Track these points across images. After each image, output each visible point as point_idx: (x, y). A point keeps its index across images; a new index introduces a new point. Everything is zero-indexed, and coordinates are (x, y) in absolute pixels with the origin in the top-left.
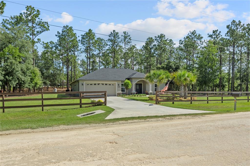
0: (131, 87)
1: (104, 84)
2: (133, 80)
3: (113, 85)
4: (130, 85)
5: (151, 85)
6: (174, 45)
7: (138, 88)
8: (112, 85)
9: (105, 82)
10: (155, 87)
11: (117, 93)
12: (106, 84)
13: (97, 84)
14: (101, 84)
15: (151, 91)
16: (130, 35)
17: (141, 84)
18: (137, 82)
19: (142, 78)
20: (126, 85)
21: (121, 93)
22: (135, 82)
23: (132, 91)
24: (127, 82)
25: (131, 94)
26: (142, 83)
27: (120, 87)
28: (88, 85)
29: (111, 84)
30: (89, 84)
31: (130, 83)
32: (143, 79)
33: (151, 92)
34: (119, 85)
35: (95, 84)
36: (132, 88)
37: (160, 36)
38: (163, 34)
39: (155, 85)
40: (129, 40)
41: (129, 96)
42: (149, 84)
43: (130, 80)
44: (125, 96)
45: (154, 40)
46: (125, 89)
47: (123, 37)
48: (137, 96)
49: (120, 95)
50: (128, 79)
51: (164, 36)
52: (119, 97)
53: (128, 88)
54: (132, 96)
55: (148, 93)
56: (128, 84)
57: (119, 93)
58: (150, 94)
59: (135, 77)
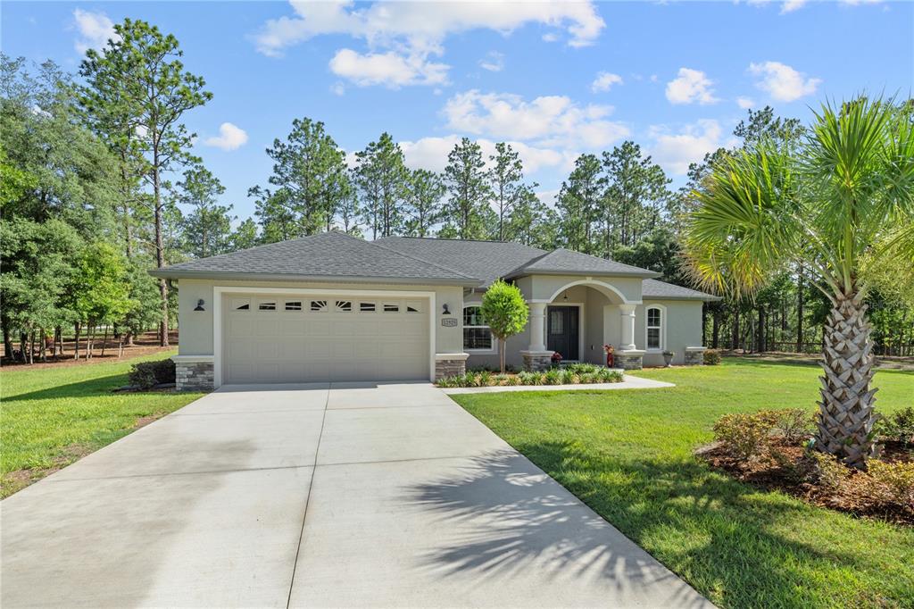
0: (525, 321)
1: (356, 306)
2: (536, 283)
3: (410, 309)
4: (518, 311)
5: (633, 315)
6: (667, 185)
7: (558, 327)
8: (403, 309)
9: (357, 294)
10: (650, 325)
11: (438, 364)
12: (367, 307)
13: (306, 306)
14: (331, 303)
15: (633, 345)
16: (517, 154)
17: (577, 309)
18: (556, 300)
19: (583, 275)
20: (497, 315)
21: (459, 362)
22: (547, 295)
23: (531, 347)
24: (499, 296)
25: (527, 364)
26: (582, 306)
27: (454, 323)
28: (246, 307)
29: (395, 304)
30: (254, 306)
31: (518, 300)
32: (589, 281)
33: (635, 350)
34: (447, 312)
35: (294, 306)
36: (528, 327)
37: (621, 149)
38: (632, 143)
39: (650, 312)
40: (515, 171)
41: (512, 383)
42: (621, 306)
43: (516, 285)
44: (482, 384)
45: (602, 164)
46: (492, 335)
47: (495, 160)
48: (567, 381)
49: (455, 379)
50: (509, 281)
51: (637, 150)
52: (447, 387)
53: (509, 330)
54: (531, 384)
55: (616, 356)
56: (505, 306)
57: (452, 361)
58: (630, 364)
59: (547, 268)
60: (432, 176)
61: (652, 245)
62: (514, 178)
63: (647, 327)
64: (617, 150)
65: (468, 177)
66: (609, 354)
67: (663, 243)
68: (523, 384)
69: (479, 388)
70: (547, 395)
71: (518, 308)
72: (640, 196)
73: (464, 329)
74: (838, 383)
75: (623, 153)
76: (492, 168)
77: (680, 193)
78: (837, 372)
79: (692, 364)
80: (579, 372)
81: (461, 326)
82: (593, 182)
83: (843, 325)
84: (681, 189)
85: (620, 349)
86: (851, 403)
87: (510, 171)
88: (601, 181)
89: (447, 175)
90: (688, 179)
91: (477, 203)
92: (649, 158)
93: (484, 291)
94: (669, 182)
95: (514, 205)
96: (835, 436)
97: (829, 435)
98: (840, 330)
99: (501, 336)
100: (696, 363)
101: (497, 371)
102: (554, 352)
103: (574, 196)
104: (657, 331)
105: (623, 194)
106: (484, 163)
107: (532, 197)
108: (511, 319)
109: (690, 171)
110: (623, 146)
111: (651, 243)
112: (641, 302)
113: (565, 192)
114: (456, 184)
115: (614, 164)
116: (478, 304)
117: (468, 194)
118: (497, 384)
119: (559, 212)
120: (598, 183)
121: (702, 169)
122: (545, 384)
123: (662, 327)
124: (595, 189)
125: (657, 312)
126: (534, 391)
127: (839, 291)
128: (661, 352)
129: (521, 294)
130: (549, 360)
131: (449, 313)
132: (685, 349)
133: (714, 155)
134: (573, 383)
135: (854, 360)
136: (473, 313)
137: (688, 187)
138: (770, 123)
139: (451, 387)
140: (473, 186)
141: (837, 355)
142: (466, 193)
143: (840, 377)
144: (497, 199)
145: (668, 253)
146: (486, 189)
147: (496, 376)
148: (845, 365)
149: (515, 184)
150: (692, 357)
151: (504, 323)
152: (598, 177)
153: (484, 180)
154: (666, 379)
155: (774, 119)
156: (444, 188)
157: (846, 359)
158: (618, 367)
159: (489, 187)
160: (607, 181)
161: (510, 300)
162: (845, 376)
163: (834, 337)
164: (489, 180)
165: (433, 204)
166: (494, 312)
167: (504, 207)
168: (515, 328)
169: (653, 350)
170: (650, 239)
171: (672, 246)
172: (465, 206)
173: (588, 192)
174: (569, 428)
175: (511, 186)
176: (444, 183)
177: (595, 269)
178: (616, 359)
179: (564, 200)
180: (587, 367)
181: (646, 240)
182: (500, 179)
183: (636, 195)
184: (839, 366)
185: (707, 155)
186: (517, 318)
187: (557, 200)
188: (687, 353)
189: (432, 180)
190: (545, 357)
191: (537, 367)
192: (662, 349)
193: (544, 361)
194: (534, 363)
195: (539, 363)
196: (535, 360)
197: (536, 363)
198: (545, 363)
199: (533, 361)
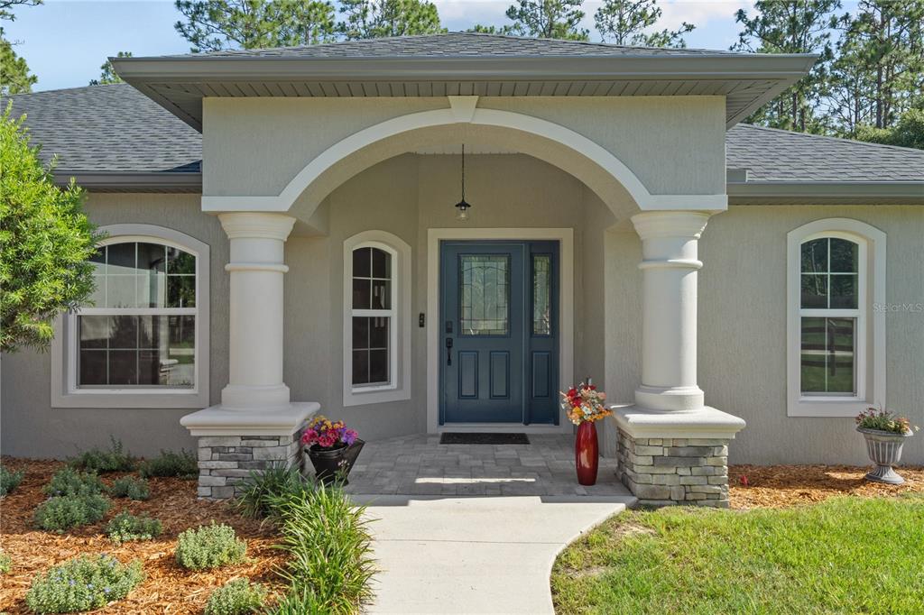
5: (693, 260)
42: (640, 223)
63: (799, 314)
125: (843, 247)
190: (258, 438)
191: (221, 481)
192: (869, 399)
193: (257, 454)
194: (210, 464)
195: (235, 464)
196: (214, 450)
197: (214, 464)
198: (261, 465)
199: (204, 454)
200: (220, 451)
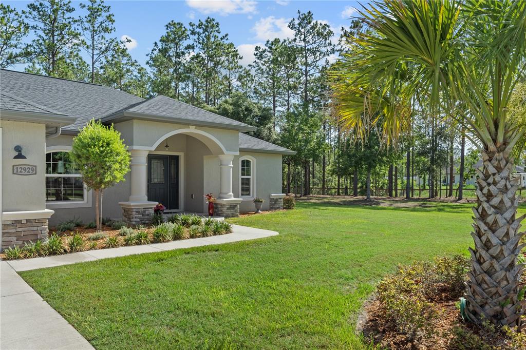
0: (126, 170)
2: (138, 129)
4: (119, 158)
5: (232, 165)
6: (239, 60)
7: (158, 178)
10: (243, 174)
11: (5, 227)
15: (231, 193)
16: (109, 7)
17: (177, 158)
19: (186, 123)
20: (92, 162)
21: (40, 221)
22: (148, 142)
23: (132, 197)
24: (95, 139)
25: (128, 217)
26: (181, 155)
27: (33, 170)
31: (118, 145)
32: (191, 130)
33: (233, 199)
34: (20, 156)
36: (129, 176)
37: (204, 23)
38: (214, 20)
39: (243, 162)
40: (107, 23)
41: (112, 245)
42: (222, 157)
43: (115, 129)
44: (73, 249)
45: (189, 33)
46: (85, 186)
47: (85, 9)
48: (177, 237)
49: (32, 246)
50: (107, 124)
51: (217, 26)
52: (19, 258)
53: (106, 180)
54: (137, 244)
55: (217, 205)
56: (102, 152)
57: (28, 221)
58: (229, 212)
59: (150, 112)
60: (11, 11)
61: (231, 107)
62: (106, 30)
63: (241, 177)
64: (202, 23)
65: (55, 20)
66: (210, 203)
67: (240, 106)
68: (127, 244)
69: (68, 255)
70: (159, 258)
71: (118, 154)
72: (220, 66)
73: (47, 178)
74: (494, 241)
75: (207, 27)
76: (83, 16)
77: (248, 68)
78: (493, 228)
79: (275, 209)
80: (185, 223)
81: (42, 175)
82: (181, 47)
83: (497, 178)
84: (249, 65)
85: (220, 198)
86: (507, 261)
87: (102, 23)
88: (188, 47)
89: (30, 13)
90: (254, 58)
91: (66, 48)
92: (227, 35)
93: (75, 133)
94: (241, 58)
95: (106, 58)
96: (491, 297)
97: (486, 295)
98: (495, 183)
99: (97, 186)
100: (278, 208)
101: (92, 228)
102: (157, 203)
103: (165, 56)
104: (248, 179)
105: (206, 62)
106: (74, 10)
107: (124, 52)
108: (110, 167)
109: (256, 52)
110: (207, 21)
111: (231, 104)
112: (238, 153)
113: (156, 52)
114: (42, 25)
115: (199, 34)
116: (65, 149)
117: (56, 37)
118: (93, 248)
119: (150, 71)
120: (186, 48)
121: (264, 52)
122: (152, 242)
123: (253, 177)
124: (183, 53)
125: (248, 162)
126: (142, 255)
127: (492, 142)
128: (252, 199)
129: (121, 138)
130: (152, 212)
131: (24, 157)
132: (270, 196)
133: (272, 42)
134: (184, 238)
135: (508, 215)
136: (61, 159)
137: (254, 64)
138: (312, 24)
139: (26, 257)
140: (62, 29)
141: (492, 209)
142: (53, 36)
143: (496, 233)
144: (88, 47)
145: (244, 114)
146: (76, 36)
147: (91, 235)
148: (501, 221)
149: (108, 36)
150: (275, 203)
151: (102, 171)
152: (185, 43)
153: (74, 26)
154: (265, 226)
155: (314, 22)
156: (27, 27)
157: (502, 215)
158: (219, 215)
159: (80, 34)
160: (193, 48)
161: (108, 144)
162: (501, 232)
163: (489, 190)
164: (79, 27)
165: (13, 42)
166: (87, 158)
167: (95, 57)
168: (115, 178)
169: (246, 198)
170: (230, 100)
171: (247, 109)
172: (52, 50)
173: (178, 56)
174: (205, 315)
175: (103, 37)
176: (26, 21)
177: (197, 119)
178: (216, 208)
179: (155, 60)
180: (192, 218)
181: (226, 102)
182: (92, 29)
183: (217, 64)
184: (496, 222)
185: (268, 42)
186: (117, 166)
187: (148, 58)
188: (271, 200)
189: (12, 15)
190: (147, 208)
191: (138, 220)
192: (253, 197)
193: (147, 213)
194: (136, 216)
195: (141, 215)
196: (136, 212)
197: (137, 216)
198: (148, 215)
199: (134, 213)
200: (138, 212)
